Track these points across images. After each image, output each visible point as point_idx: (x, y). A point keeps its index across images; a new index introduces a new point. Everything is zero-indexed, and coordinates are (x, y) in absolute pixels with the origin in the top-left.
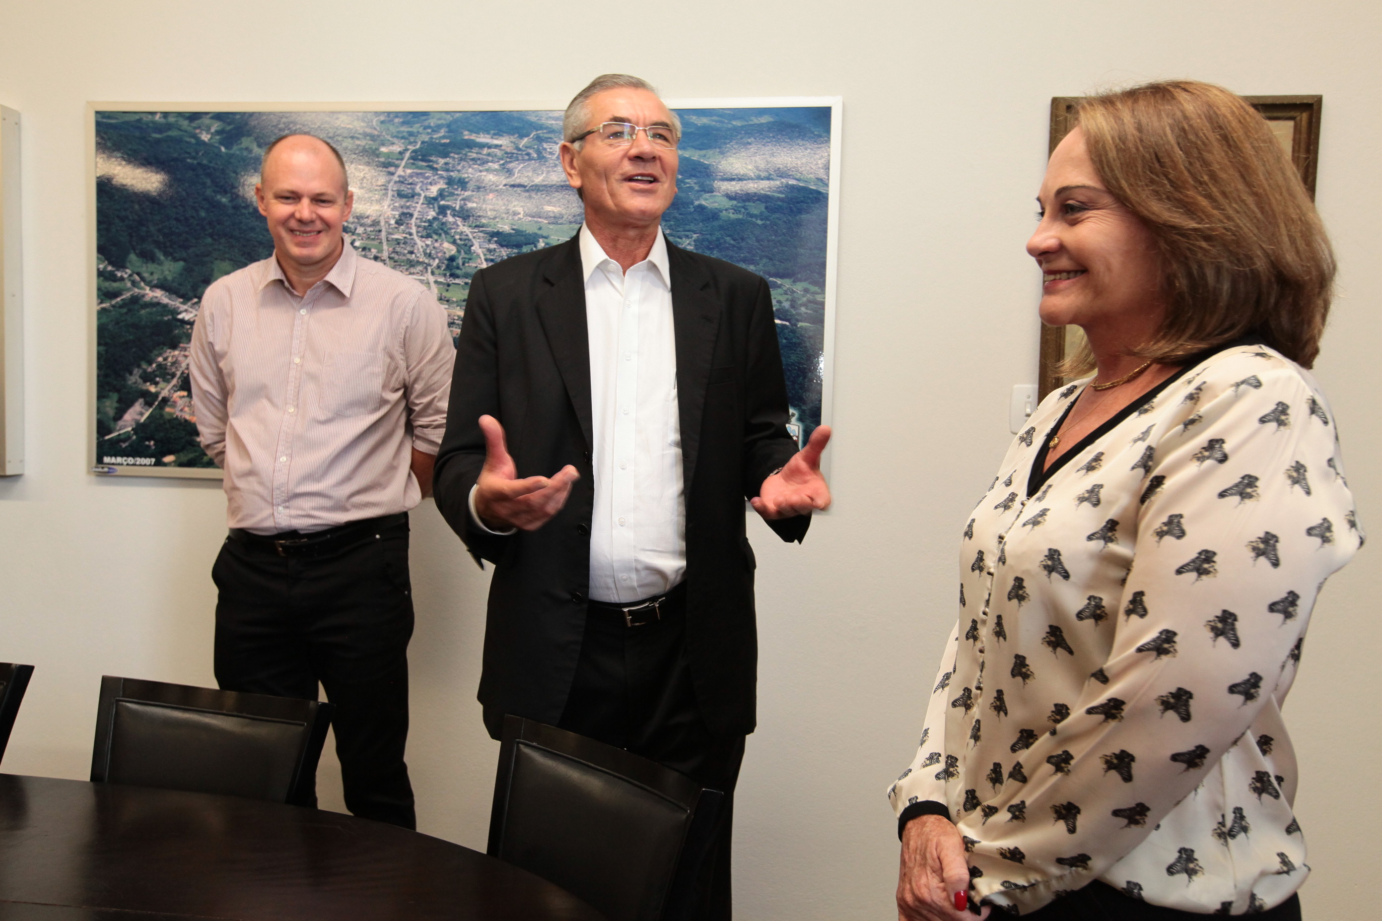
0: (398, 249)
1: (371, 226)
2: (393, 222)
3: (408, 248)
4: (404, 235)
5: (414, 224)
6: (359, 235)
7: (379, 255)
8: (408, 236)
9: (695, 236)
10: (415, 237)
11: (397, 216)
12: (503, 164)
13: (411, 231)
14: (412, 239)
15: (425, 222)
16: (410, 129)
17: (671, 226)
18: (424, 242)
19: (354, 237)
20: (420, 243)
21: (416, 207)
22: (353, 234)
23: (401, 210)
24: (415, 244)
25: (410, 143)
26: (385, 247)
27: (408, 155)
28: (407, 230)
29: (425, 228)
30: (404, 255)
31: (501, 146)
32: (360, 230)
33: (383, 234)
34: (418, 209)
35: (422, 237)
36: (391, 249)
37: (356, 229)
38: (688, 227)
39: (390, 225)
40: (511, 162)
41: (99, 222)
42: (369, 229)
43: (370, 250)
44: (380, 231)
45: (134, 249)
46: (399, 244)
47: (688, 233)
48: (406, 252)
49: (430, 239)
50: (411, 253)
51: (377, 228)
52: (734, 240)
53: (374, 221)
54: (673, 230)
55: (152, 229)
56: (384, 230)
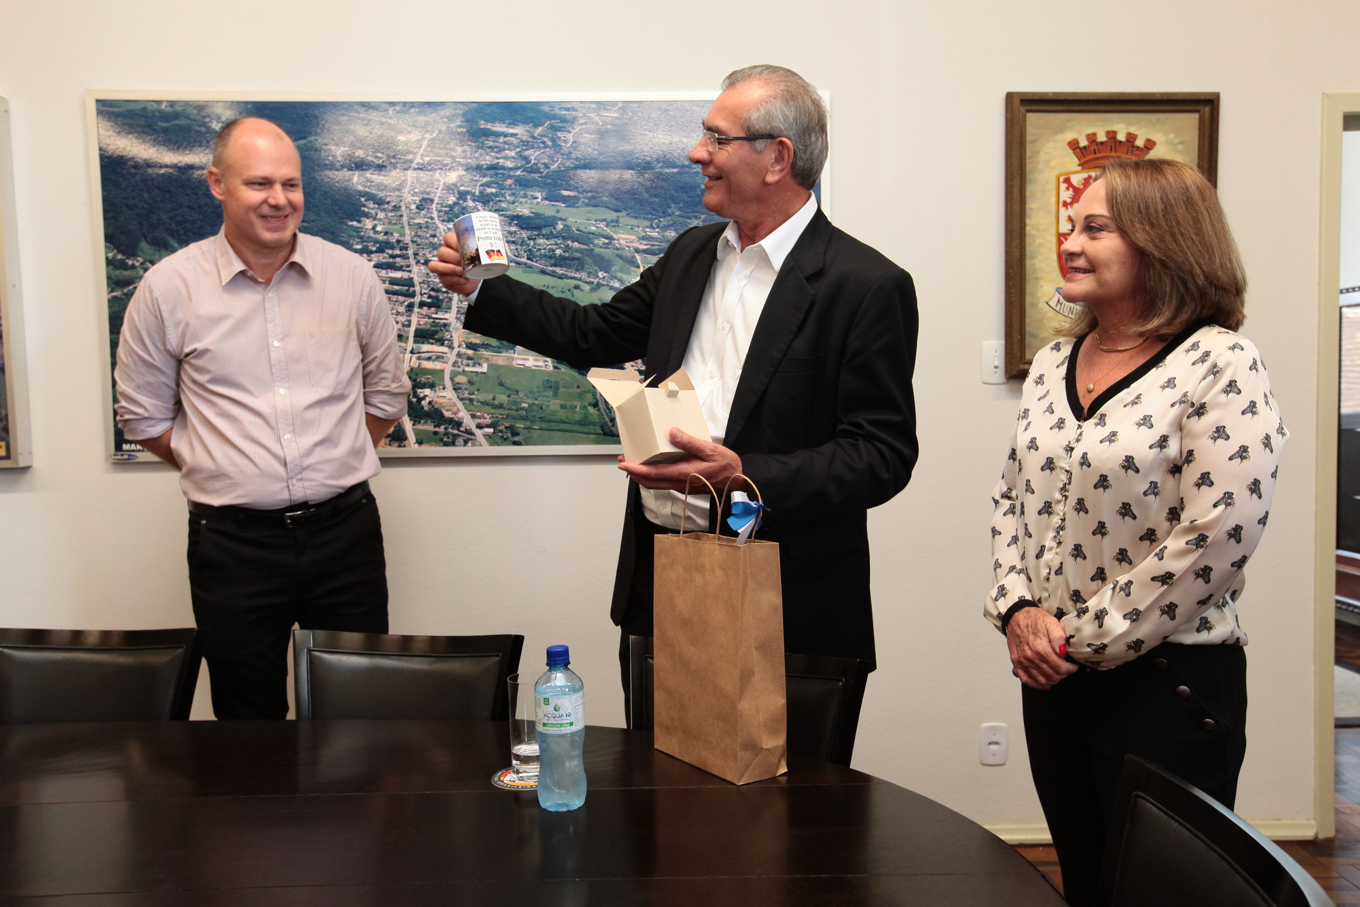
0: (420, 233)
1: (392, 211)
2: (413, 207)
3: (430, 232)
4: (426, 220)
5: (434, 209)
6: (380, 220)
7: (402, 239)
8: (429, 220)
9: (703, 216)
10: (437, 221)
11: (418, 202)
12: (520, 152)
13: (432, 215)
14: (434, 223)
15: (445, 207)
16: (427, 119)
17: (681, 208)
18: (446, 225)
19: (375, 222)
20: (442, 227)
21: (436, 193)
22: (375, 219)
23: (421, 196)
24: (437, 228)
25: (427, 131)
26: (407, 231)
27: (425, 143)
28: (429, 215)
29: (446, 212)
30: (427, 238)
31: (517, 134)
32: (381, 215)
33: (405, 219)
34: (438, 195)
35: (443, 221)
36: (413, 233)
37: (377, 214)
38: (695, 209)
39: (411, 210)
40: (526, 150)
41: (106, 211)
42: (390, 214)
43: (392, 234)
44: (401, 216)
45: (145, 238)
46: (421, 228)
47: (697, 214)
48: (428, 235)
49: (452, 223)
50: (434, 236)
51: (399, 213)
53: (395, 206)
54: (682, 211)
55: (164, 217)
56: (405, 214)
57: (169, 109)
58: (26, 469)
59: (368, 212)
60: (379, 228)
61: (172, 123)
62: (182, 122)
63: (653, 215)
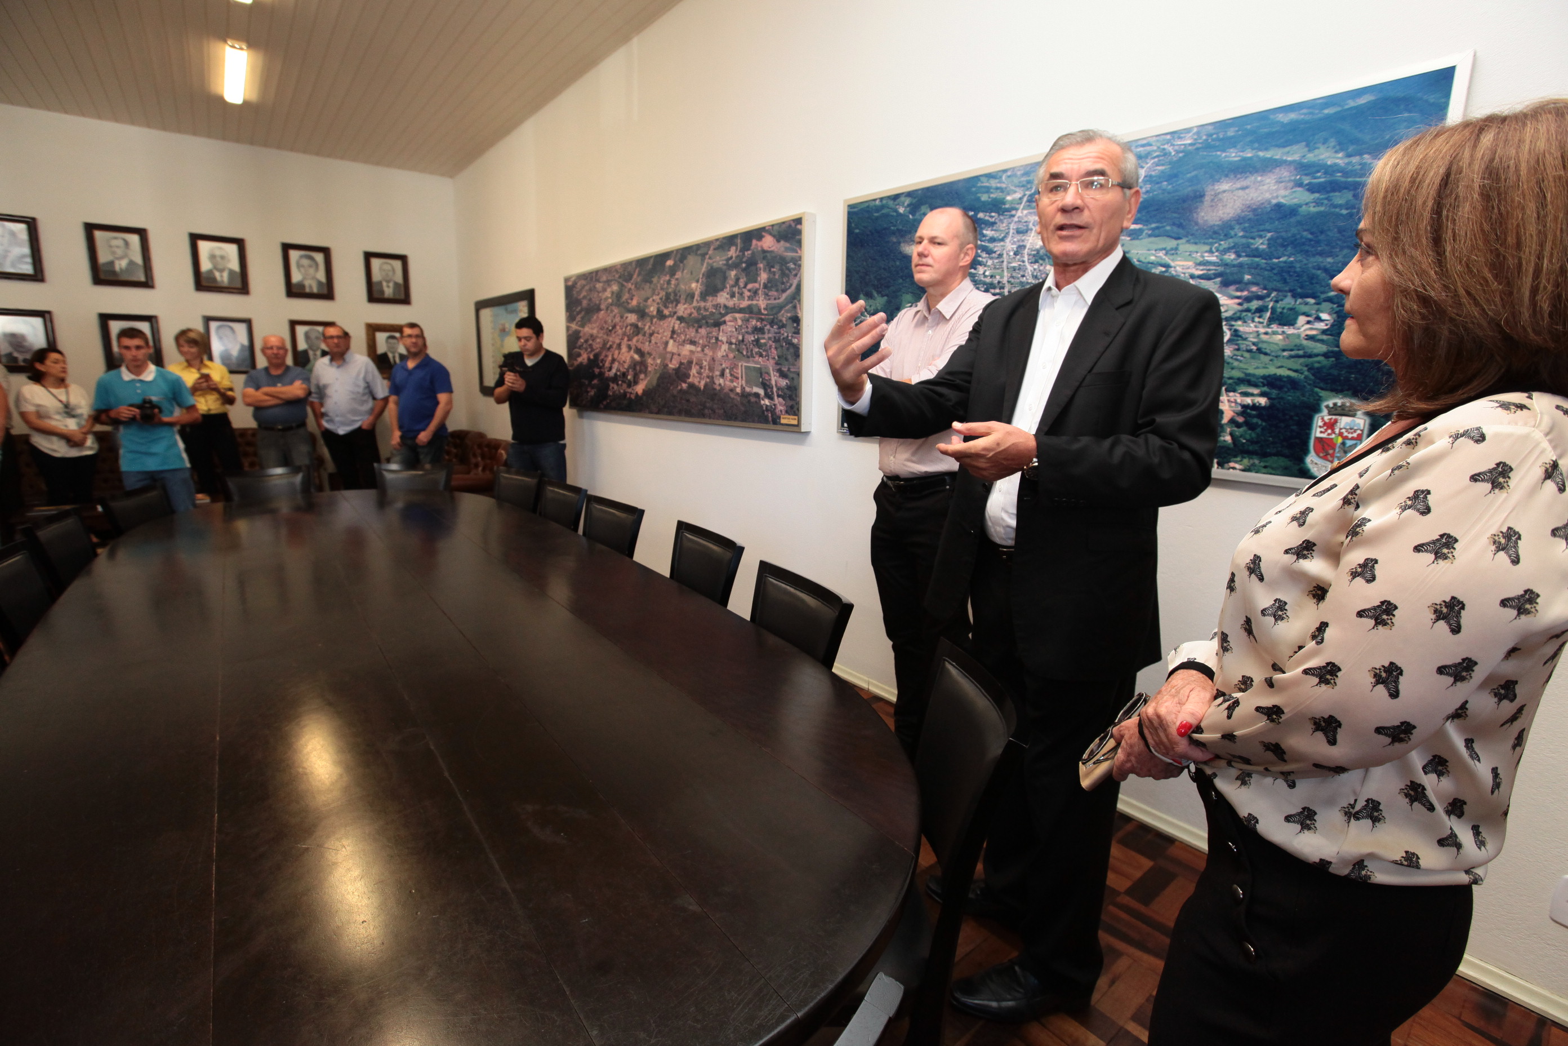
0: (1014, 274)
1: (998, 258)
2: (1012, 253)
3: (1021, 273)
4: (1019, 263)
5: (1026, 253)
6: (989, 266)
7: (1001, 280)
8: (1021, 263)
9: (1269, 235)
10: (1027, 263)
11: (1015, 249)
13: (1024, 259)
14: (1025, 265)
15: (1034, 251)
16: (1028, 178)
17: (1245, 228)
18: (1032, 266)
19: (986, 268)
20: (1030, 268)
21: (1028, 240)
22: (985, 266)
23: (1018, 244)
24: (1026, 269)
25: (1028, 189)
26: (1006, 274)
27: (1025, 199)
28: (1022, 259)
29: (1034, 256)
30: (1018, 278)
32: (990, 263)
33: (1005, 263)
34: (1030, 241)
35: (1031, 263)
36: (1009, 275)
37: (987, 262)
38: (1262, 227)
39: (1009, 256)
41: (847, 276)
42: (996, 261)
43: (995, 277)
44: (1003, 262)
45: (862, 291)
46: (1015, 270)
47: (1262, 233)
48: (1019, 276)
49: (1037, 264)
50: (1023, 276)
51: (1001, 260)
52: (1312, 233)
53: (999, 255)
54: (1246, 232)
55: (872, 277)
56: (1005, 260)
57: (880, 204)
58: (807, 433)
59: (982, 261)
60: (987, 273)
61: (881, 213)
62: (884, 211)
63: (1213, 239)
